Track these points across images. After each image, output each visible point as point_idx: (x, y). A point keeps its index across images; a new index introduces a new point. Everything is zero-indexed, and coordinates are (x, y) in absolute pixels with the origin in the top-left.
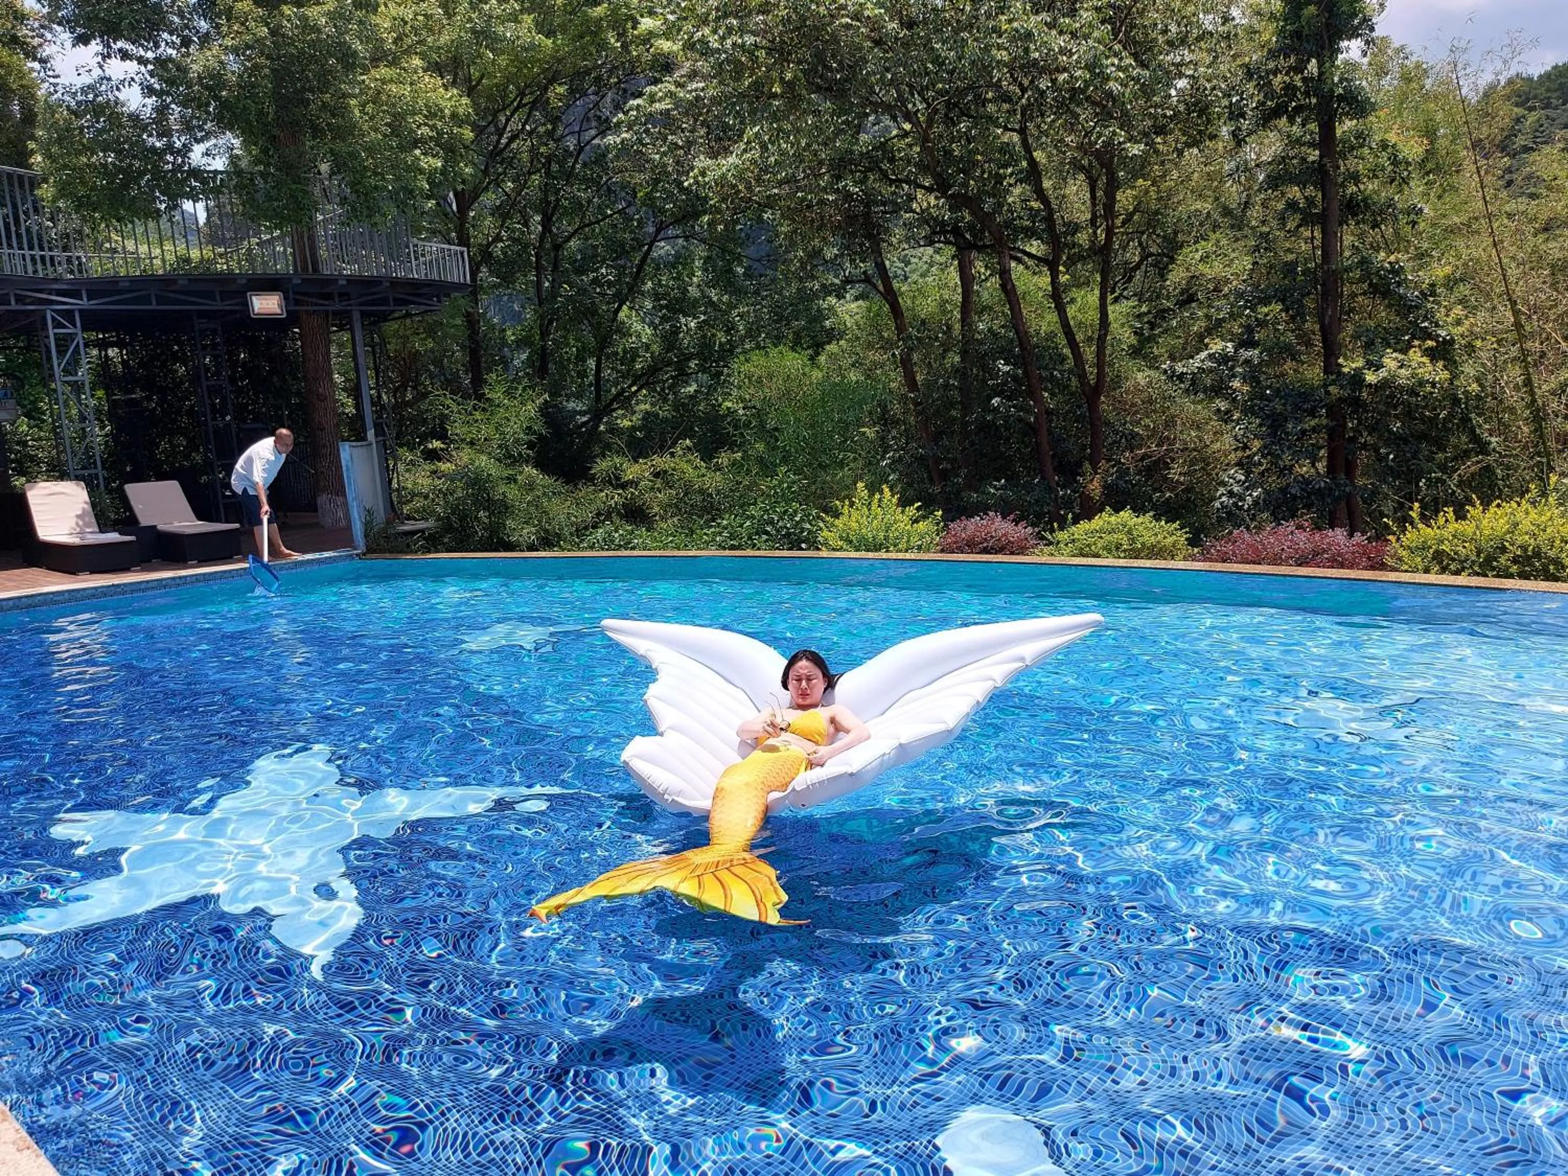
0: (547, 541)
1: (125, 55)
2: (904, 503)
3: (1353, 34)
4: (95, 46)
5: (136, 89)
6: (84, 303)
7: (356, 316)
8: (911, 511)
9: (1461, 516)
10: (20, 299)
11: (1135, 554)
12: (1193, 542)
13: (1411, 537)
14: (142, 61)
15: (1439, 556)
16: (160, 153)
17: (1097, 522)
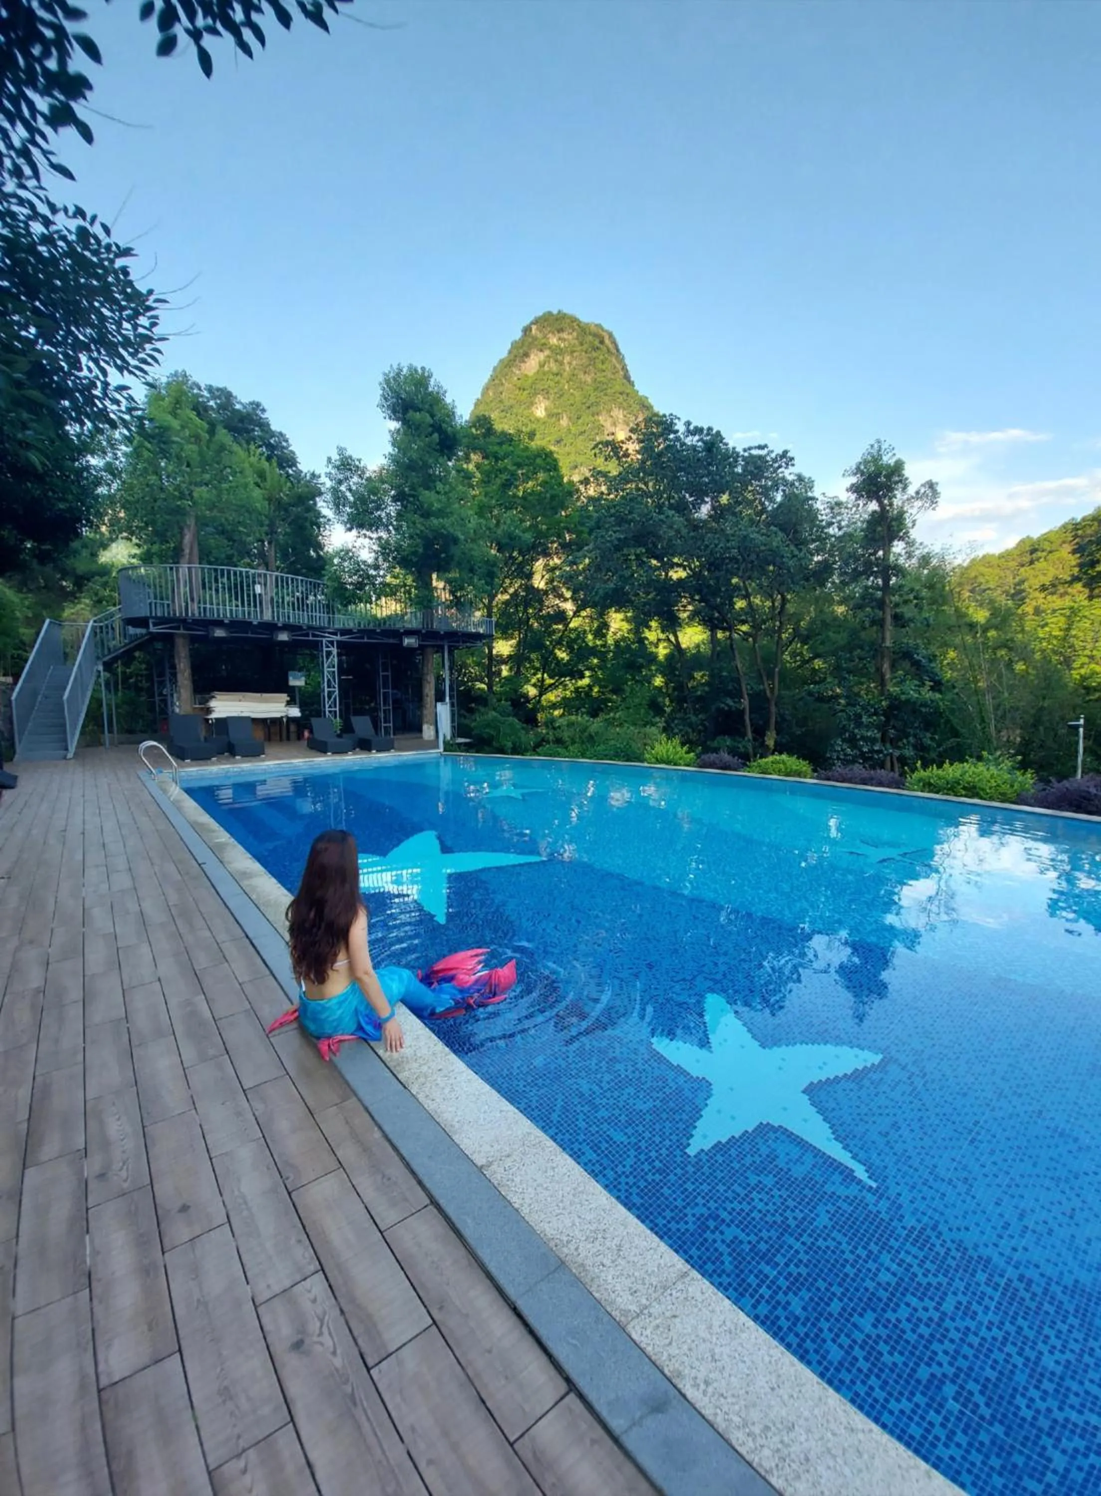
0: (515, 751)
1: (365, 536)
2: (683, 744)
3: (901, 539)
4: (354, 532)
5: (367, 550)
6: (338, 638)
7: (446, 648)
8: (685, 748)
9: (940, 766)
10: (314, 635)
11: (788, 775)
12: (814, 771)
13: (916, 775)
14: (371, 538)
15: (930, 784)
16: (374, 577)
17: (771, 758)
